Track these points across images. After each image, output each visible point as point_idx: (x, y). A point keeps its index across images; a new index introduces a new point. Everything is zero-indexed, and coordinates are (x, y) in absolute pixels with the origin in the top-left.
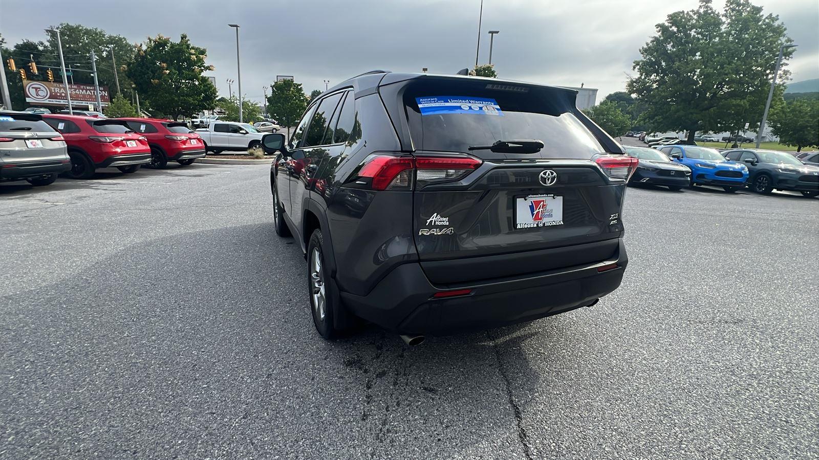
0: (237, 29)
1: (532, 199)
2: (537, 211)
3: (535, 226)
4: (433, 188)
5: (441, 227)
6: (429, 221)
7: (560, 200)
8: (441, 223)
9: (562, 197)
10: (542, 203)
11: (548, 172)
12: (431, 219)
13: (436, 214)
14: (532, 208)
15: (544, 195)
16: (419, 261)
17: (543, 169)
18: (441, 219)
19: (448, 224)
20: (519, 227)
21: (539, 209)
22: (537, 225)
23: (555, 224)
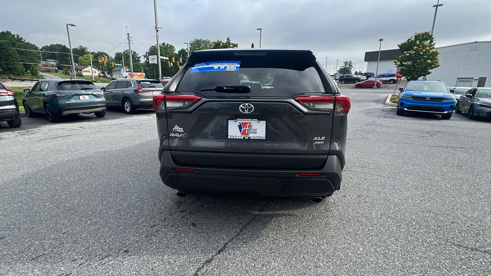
0: (261, 31)
1: (240, 121)
2: (244, 129)
3: (242, 138)
4: (174, 111)
5: (180, 133)
6: (174, 129)
7: (263, 123)
8: (180, 131)
9: (265, 121)
10: (248, 124)
11: (247, 104)
12: (175, 128)
13: (176, 126)
14: (240, 127)
15: (250, 119)
16: (170, 150)
17: (242, 102)
18: (180, 128)
19: (183, 131)
20: (229, 137)
21: (246, 127)
22: (244, 137)
23: (258, 138)
